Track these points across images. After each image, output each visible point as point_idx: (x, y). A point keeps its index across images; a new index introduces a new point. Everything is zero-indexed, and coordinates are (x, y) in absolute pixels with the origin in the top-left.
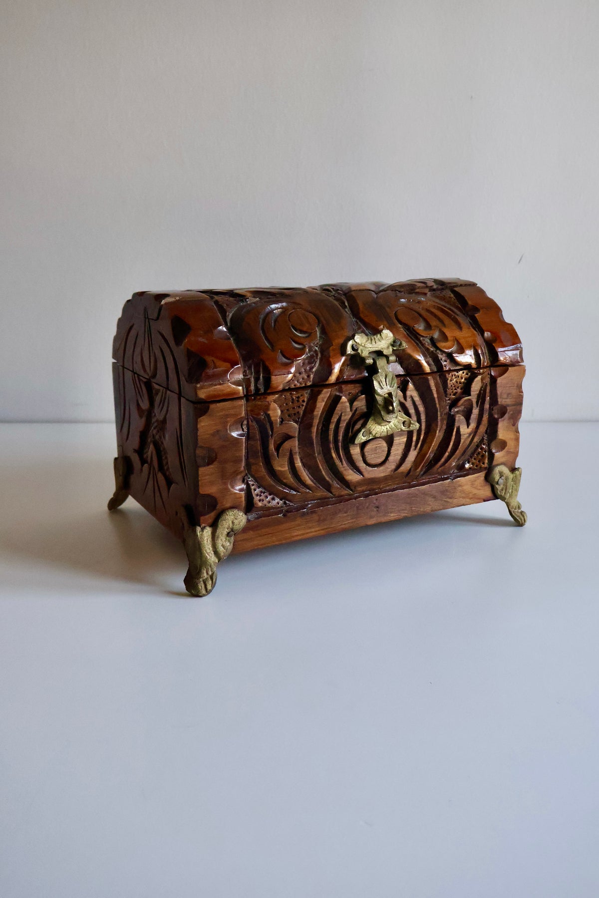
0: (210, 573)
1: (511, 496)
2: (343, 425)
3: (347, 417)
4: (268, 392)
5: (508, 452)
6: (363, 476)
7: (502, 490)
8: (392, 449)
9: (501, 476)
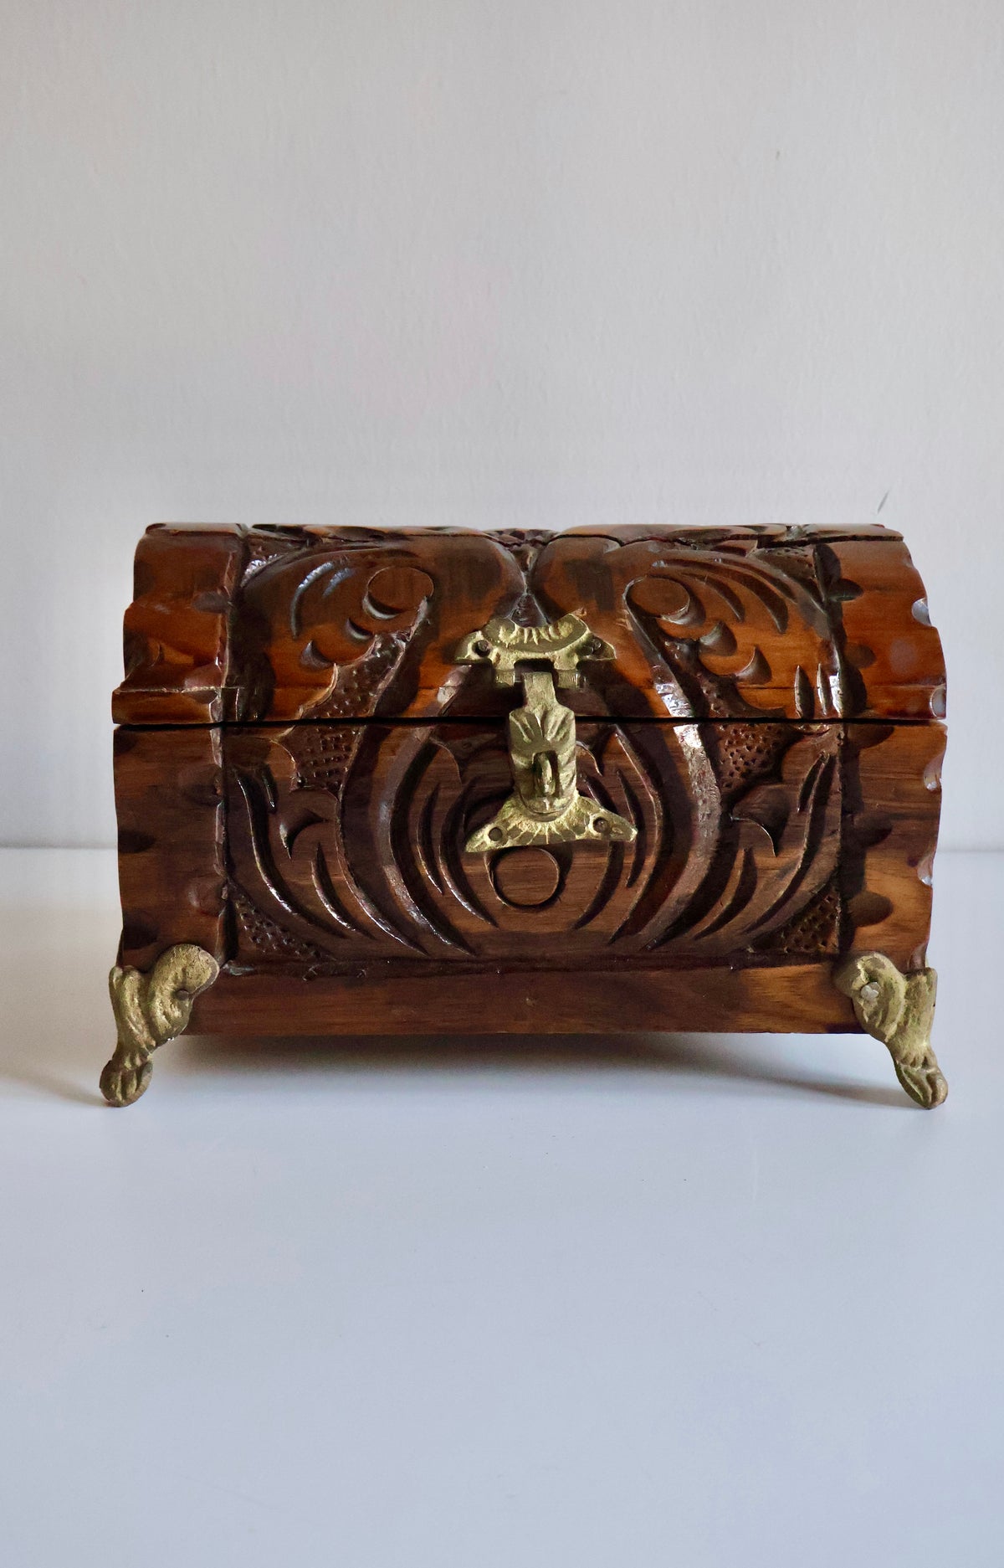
0: (138, 1062)
1: (902, 1030)
2: (442, 809)
3: (450, 795)
4: (266, 720)
5: (899, 927)
6: (495, 924)
7: (876, 1013)
8: (569, 875)
9: (872, 978)
